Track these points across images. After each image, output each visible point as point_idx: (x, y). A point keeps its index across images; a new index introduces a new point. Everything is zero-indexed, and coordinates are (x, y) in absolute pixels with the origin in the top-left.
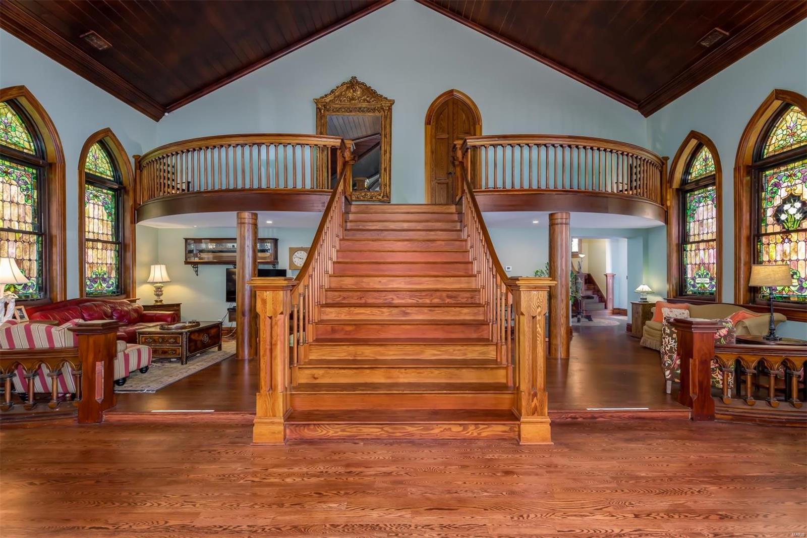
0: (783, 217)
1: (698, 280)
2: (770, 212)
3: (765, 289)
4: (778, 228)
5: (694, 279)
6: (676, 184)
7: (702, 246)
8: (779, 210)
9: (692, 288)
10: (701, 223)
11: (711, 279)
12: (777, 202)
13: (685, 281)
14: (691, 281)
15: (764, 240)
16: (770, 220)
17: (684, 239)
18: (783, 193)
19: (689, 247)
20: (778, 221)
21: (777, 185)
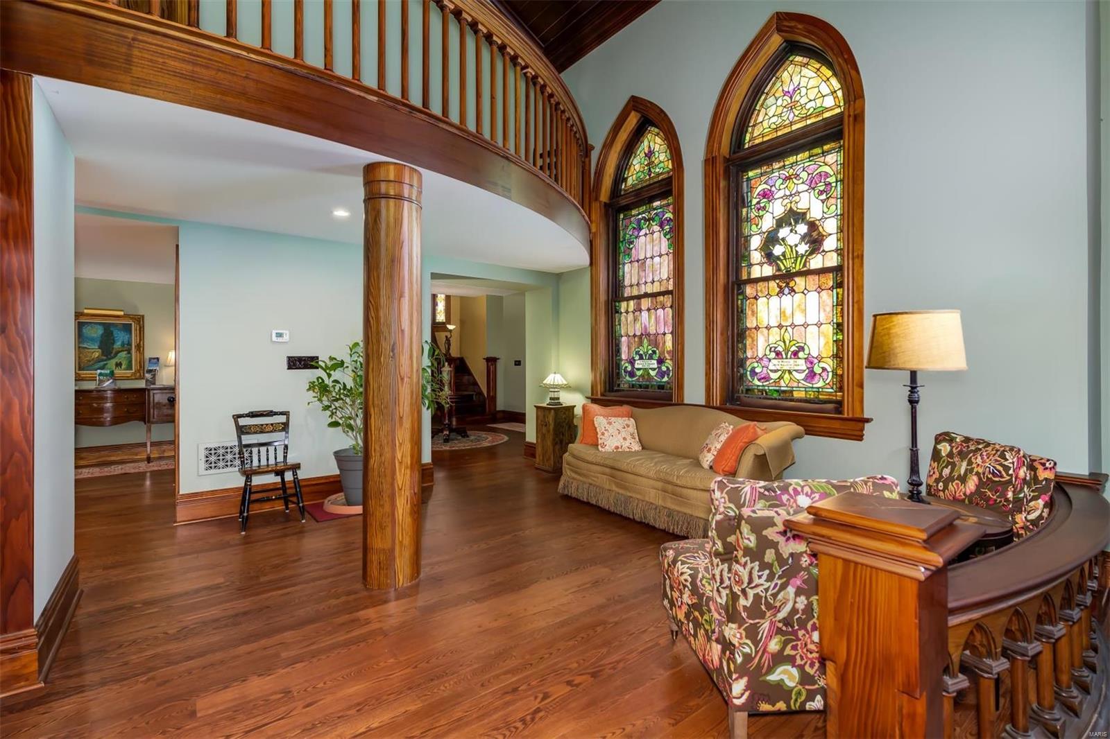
0: (778, 250)
1: (639, 364)
2: (756, 242)
3: (749, 378)
4: (768, 271)
5: (632, 362)
6: (604, 196)
7: (646, 303)
8: (771, 239)
9: (628, 378)
10: (642, 263)
11: (661, 361)
12: (768, 223)
13: (618, 366)
14: (627, 365)
15: (749, 290)
16: (756, 256)
17: (616, 292)
18: (778, 208)
19: (624, 305)
20: (770, 257)
21: (767, 195)
